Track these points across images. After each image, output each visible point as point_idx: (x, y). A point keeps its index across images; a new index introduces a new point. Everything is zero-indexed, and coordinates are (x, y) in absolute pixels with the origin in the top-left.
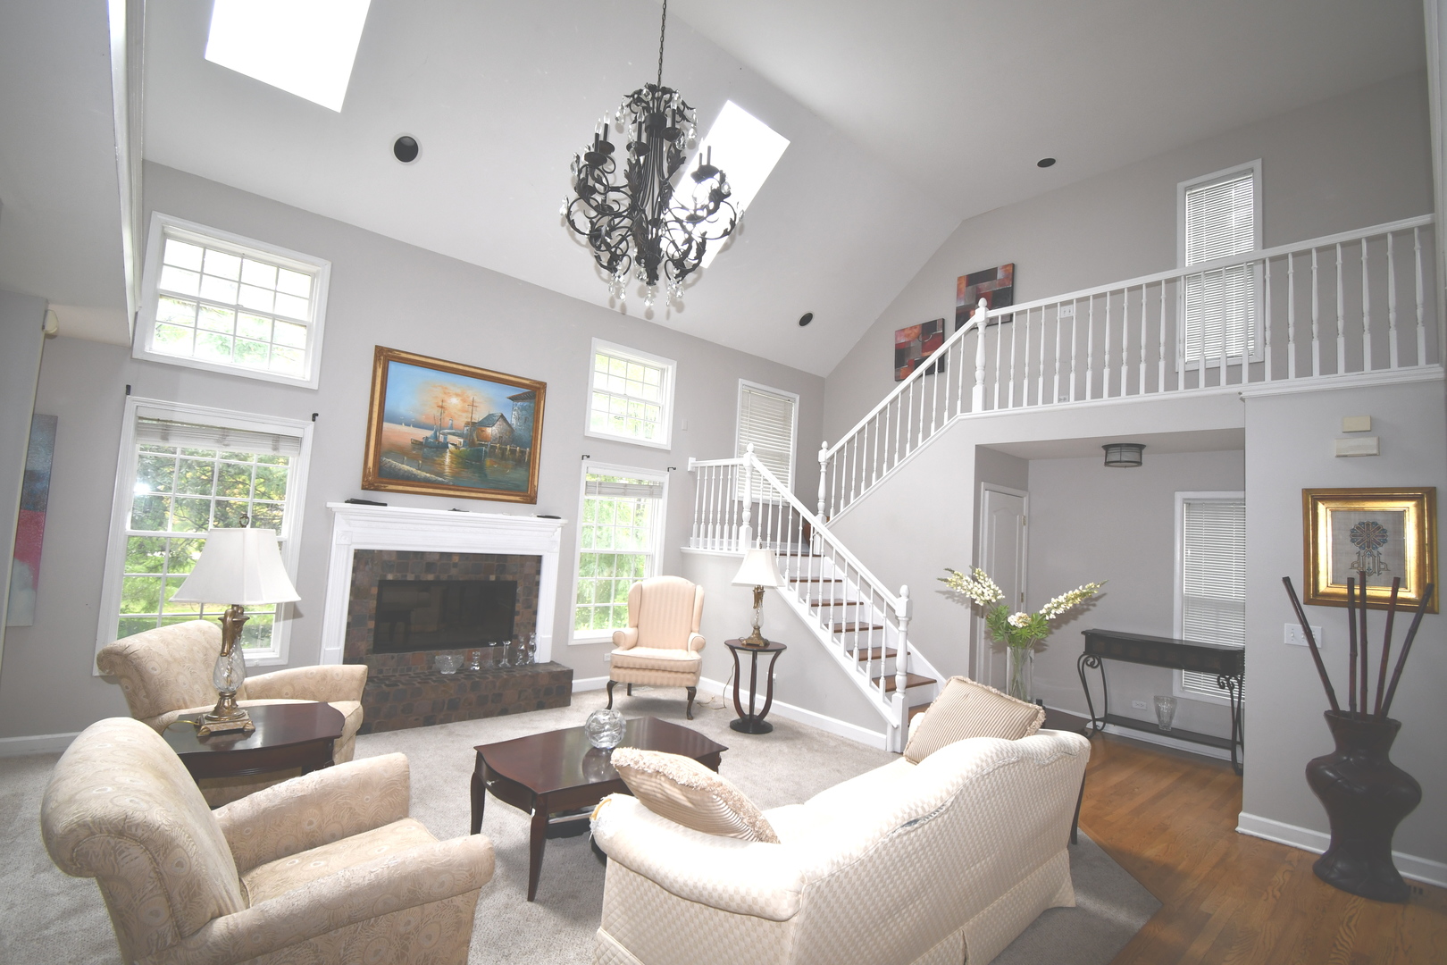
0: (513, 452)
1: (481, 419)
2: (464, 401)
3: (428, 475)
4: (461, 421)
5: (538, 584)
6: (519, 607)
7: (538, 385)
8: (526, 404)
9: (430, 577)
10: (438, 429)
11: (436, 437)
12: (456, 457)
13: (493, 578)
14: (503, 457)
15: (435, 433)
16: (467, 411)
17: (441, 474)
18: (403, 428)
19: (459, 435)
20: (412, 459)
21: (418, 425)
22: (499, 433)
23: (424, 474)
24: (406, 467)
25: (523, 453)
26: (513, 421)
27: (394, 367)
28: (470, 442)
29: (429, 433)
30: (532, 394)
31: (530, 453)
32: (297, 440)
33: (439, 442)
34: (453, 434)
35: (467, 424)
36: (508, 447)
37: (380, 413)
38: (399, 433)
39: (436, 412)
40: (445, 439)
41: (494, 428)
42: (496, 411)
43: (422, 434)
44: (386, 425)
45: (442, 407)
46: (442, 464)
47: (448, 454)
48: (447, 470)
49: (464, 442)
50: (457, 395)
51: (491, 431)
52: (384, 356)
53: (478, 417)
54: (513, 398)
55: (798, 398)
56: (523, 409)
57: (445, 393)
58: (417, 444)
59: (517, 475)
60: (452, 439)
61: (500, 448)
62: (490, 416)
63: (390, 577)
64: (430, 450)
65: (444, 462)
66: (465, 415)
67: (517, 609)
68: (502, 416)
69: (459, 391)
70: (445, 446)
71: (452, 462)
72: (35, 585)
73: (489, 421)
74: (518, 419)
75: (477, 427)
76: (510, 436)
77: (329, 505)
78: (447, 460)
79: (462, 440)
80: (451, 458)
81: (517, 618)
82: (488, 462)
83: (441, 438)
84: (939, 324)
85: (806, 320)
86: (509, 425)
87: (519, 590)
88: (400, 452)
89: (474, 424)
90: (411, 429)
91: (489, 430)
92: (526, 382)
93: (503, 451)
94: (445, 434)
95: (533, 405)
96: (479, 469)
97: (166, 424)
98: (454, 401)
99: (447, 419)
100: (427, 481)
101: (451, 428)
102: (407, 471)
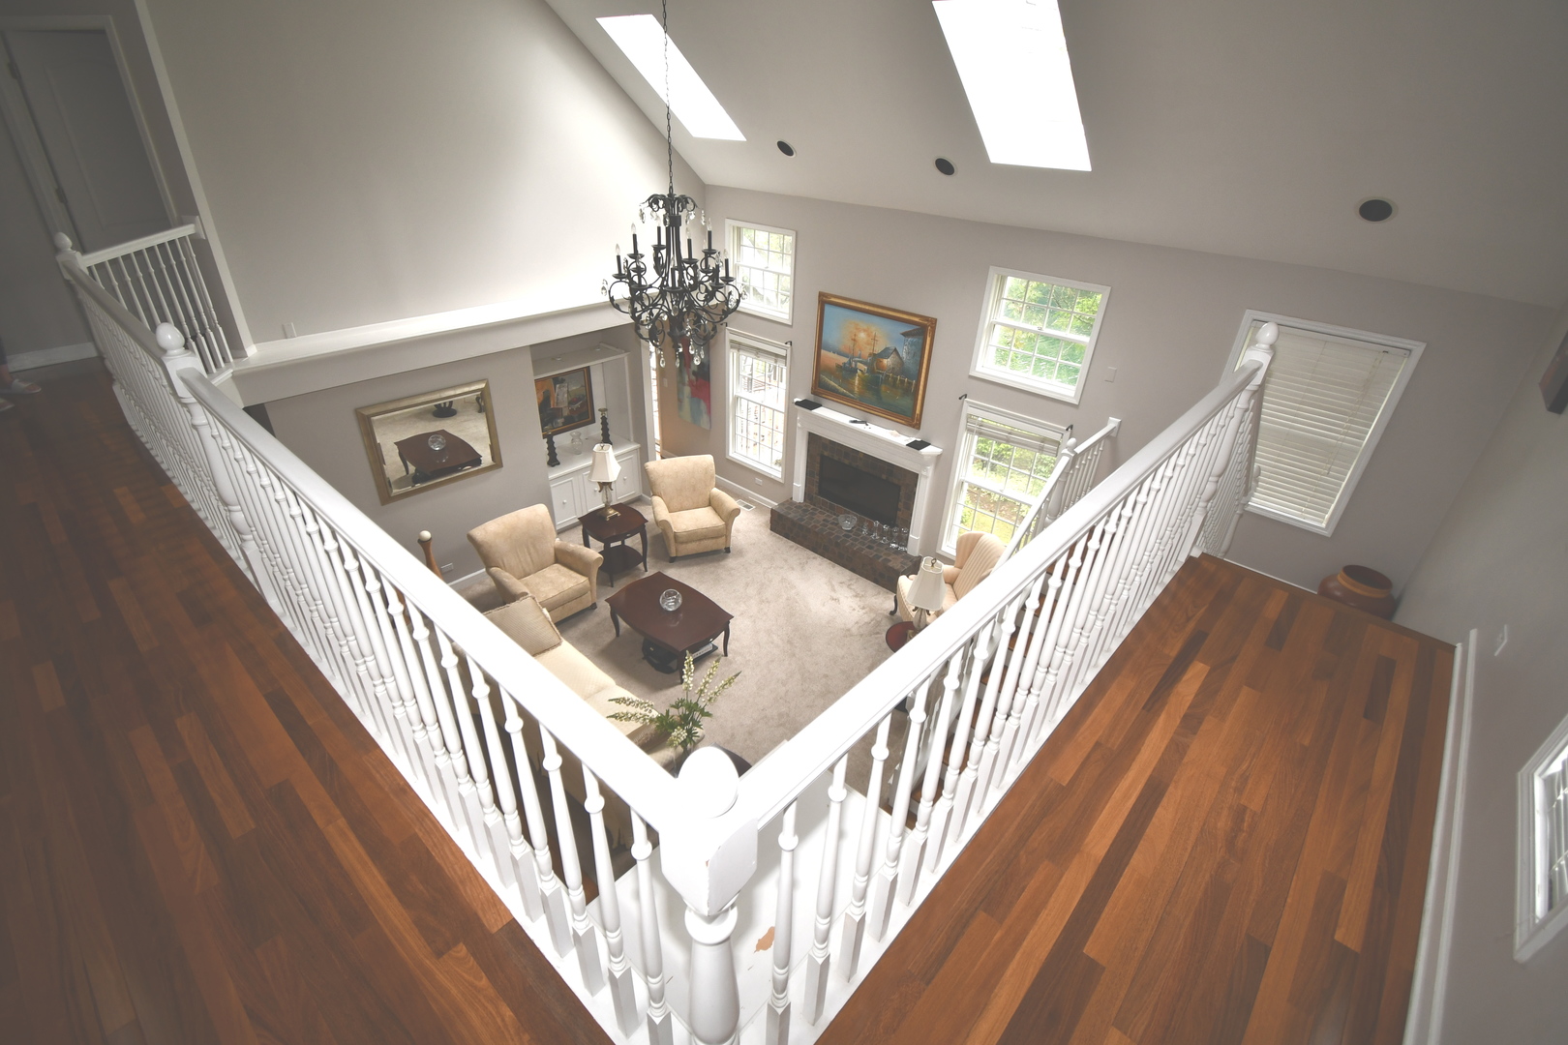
0: (902, 382)
1: (880, 352)
2: (869, 335)
3: (845, 391)
4: (866, 352)
5: (915, 494)
7: (929, 323)
8: (914, 340)
9: (847, 462)
10: (852, 357)
11: (850, 363)
12: (862, 380)
13: (885, 478)
14: (894, 385)
15: (850, 360)
16: (868, 344)
17: (852, 392)
18: (831, 354)
19: (865, 363)
20: (836, 378)
21: (840, 354)
22: (893, 364)
23: (842, 390)
24: (833, 384)
25: (910, 384)
26: (904, 355)
27: (827, 308)
28: (871, 370)
29: (846, 360)
30: (922, 330)
31: (915, 385)
32: (784, 358)
33: (852, 368)
34: (861, 362)
35: (870, 355)
36: (899, 378)
37: (820, 345)
38: (832, 359)
39: (850, 344)
40: (856, 365)
41: (889, 360)
42: (891, 346)
43: (841, 360)
44: (823, 351)
45: (854, 340)
46: (853, 384)
47: (857, 377)
48: (856, 389)
49: (868, 369)
50: (865, 331)
51: (887, 362)
52: (824, 300)
53: (878, 349)
54: (905, 334)
55: (1419, 349)
56: (912, 344)
57: (857, 329)
58: (838, 366)
59: (906, 402)
60: (860, 365)
61: (893, 378)
62: (887, 349)
63: (826, 454)
64: (848, 371)
65: (854, 382)
66: (868, 347)
67: (899, 504)
68: (895, 349)
69: (865, 327)
70: (855, 371)
71: (859, 384)
72: (709, 412)
73: (885, 353)
74: (908, 353)
75: (877, 357)
76: (901, 368)
78: (857, 382)
79: (866, 368)
80: (859, 380)
82: (883, 388)
83: (853, 365)
86: (901, 358)
87: (899, 492)
88: (830, 372)
89: (875, 355)
90: (835, 356)
91: (885, 361)
92: (916, 319)
93: (895, 379)
94: (856, 362)
95: (921, 341)
96: (877, 392)
97: (740, 344)
98: (862, 335)
99: (857, 350)
100: (844, 394)
101: (860, 357)
102: (834, 386)
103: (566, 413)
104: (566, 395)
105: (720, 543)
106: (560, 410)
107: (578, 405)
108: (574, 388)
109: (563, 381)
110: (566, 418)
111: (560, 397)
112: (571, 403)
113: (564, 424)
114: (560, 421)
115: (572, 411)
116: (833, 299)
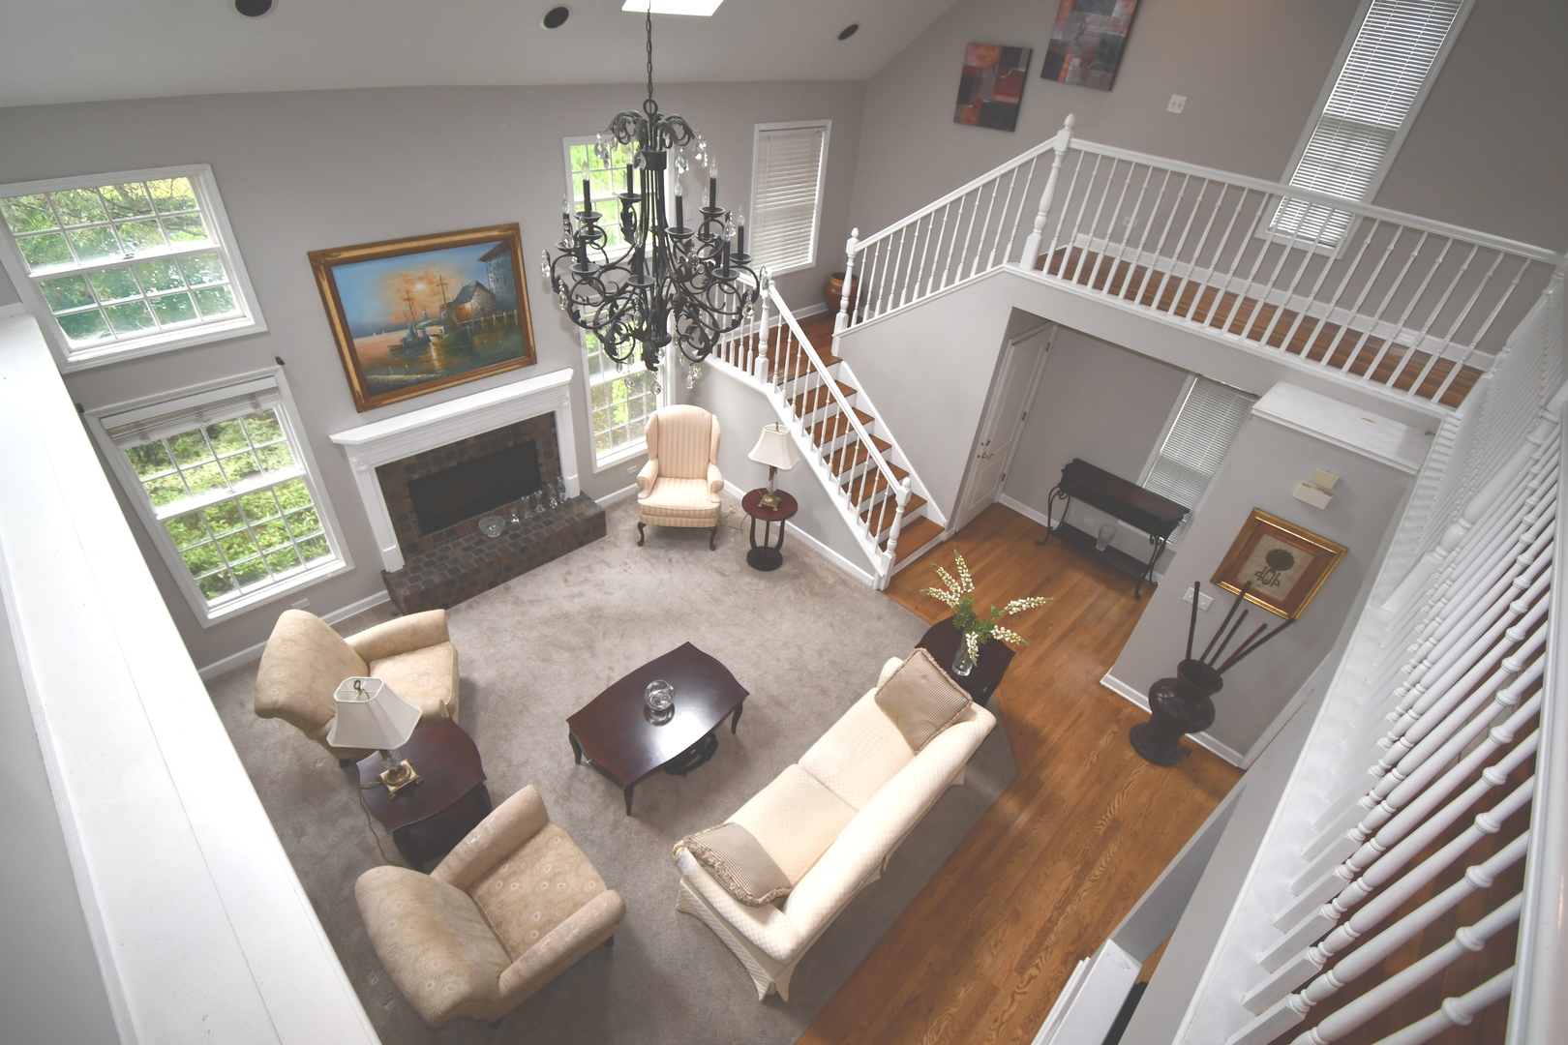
0: (500, 319)
1: (455, 297)
2: (430, 283)
3: (419, 376)
4: (434, 307)
5: (555, 435)
6: (541, 459)
7: (510, 232)
8: (501, 259)
9: (453, 463)
10: (411, 324)
11: (413, 334)
12: (441, 348)
13: (511, 444)
14: (491, 328)
15: (412, 331)
16: (436, 294)
17: (432, 370)
18: (375, 338)
19: (438, 324)
20: (397, 367)
21: (390, 329)
22: (480, 304)
23: (414, 377)
24: (395, 377)
25: (511, 317)
26: (491, 285)
27: (339, 273)
28: (451, 327)
29: (404, 334)
30: (505, 244)
31: (519, 314)
32: (275, 390)
33: (419, 339)
34: (427, 325)
35: (442, 308)
36: (494, 316)
37: (345, 332)
38: (374, 344)
39: (404, 307)
40: (424, 333)
41: (472, 301)
42: (470, 281)
43: (397, 337)
44: (357, 342)
45: (409, 299)
46: (430, 359)
47: (433, 347)
48: (437, 364)
49: (445, 328)
50: (421, 279)
51: (471, 306)
52: (324, 264)
53: (452, 295)
54: (485, 259)
55: (829, 124)
56: (499, 266)
57: (407, 282)
58: (395, 349)
59: (514, 340)
60: (430, 330)
61: (485, 321)
62: (464, 289)
63: (416, 476)
64: (412, 348)
65: (430, 357)
66: (436, 298)
67: (540, 462)
68: (478, 284)
69: (421, 273)
70: (426, 340)
71: (439, 355)
73: (465, 295)
74: (496, 281)
75: (453, 307)
76: (494, 303)
77: (336, 438)
78: (434, 354)
79: (442, 328)
80: (437, 350)
81: (543, 469)
82: (476, 340)
83: (420, 334)
84: (1024, 56)
85: (849, 32)
86: (488, 292)
87: (539, 445)
88: (383, 364)
89: (449, 305)
90: (385, 337)
91: (468, 306)
92: (496, 233)
93: (489, 322)
94: (422, 328)
95: (509, 258)
96: (469, 351)
97: (137, 424)
98: (420, 287)
99: (419, 310)
100: (419, 382)
101: (427, 318)
102: (398, 380)
116: (345, 255)
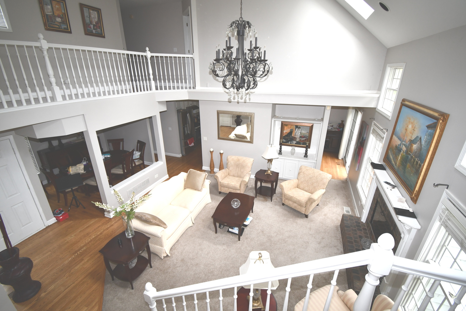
2: (413, 126)
4: (408, 139)
7: (440, 117)
8: (432, 131)
10: (402, 140)
11: (400, 145)
12: (402, 157)
14: (413, 165)
17: (396, 164)
19: (406, 146)
20: (393, 154)
21: (399, 138)
22: (417, 149)
23: (393, 162)
24: (391, 157)
25: (420, 166)
26: (423, 143)
28: (407, 152)
29: (400, 143)
30: (437, 123)
31: (422, 167)
32: (383, 138)
34: (404, 145)
37: (394, 130)
38: (395, 141)
39: (404, 132)
42: (420, 135)
44: (394, 136)
45: (406, 129)
47: (400, 155)
48: (398, 163)
49: (406, 150)
50: (412, 123)
51: (415, 146)
53: (414, 137)
54: (428, 127)
56: (429, 134)
57: (409, 122)
58: (396, 146)
59: (414, 179)
62: (417, 137)
64: (398, 151)
66: (410, 135)
68: (421, 138)
69: (413, 121)
70: (401, 150)
71: (400, 159)
73: (416, 140)
74: (426, 141)
75: (412, 143)
76: (419, 153)
78: (399, 158)
79: (405, 149)
82: (408, 165)
83: (401, 147)
86: (421, 145)
88: (392, 149)
89: (411, 141)
90: (397, 139)
92: (437, 115)
93: (415, 160)
95: (434, 132)
96: (404, 167)
97: (374, 130)
98: (410, 126)
99: (406, 136)
101: (405, 142)
102: (391, 159)
103: (298, 140)
104: (299, 134)
105: (303, 210)
106: (296, 138)
107: (304, 139)
108: (304, 132)
109: (299, 128)
110: (297, 142)
111: (297, 134)
112: (300, 137)
113: (296, 144)
114: (294, 142)
115: (300, 140)
116: (406, 102)
